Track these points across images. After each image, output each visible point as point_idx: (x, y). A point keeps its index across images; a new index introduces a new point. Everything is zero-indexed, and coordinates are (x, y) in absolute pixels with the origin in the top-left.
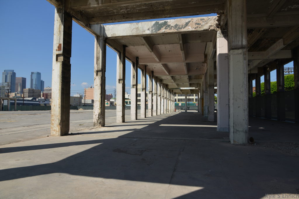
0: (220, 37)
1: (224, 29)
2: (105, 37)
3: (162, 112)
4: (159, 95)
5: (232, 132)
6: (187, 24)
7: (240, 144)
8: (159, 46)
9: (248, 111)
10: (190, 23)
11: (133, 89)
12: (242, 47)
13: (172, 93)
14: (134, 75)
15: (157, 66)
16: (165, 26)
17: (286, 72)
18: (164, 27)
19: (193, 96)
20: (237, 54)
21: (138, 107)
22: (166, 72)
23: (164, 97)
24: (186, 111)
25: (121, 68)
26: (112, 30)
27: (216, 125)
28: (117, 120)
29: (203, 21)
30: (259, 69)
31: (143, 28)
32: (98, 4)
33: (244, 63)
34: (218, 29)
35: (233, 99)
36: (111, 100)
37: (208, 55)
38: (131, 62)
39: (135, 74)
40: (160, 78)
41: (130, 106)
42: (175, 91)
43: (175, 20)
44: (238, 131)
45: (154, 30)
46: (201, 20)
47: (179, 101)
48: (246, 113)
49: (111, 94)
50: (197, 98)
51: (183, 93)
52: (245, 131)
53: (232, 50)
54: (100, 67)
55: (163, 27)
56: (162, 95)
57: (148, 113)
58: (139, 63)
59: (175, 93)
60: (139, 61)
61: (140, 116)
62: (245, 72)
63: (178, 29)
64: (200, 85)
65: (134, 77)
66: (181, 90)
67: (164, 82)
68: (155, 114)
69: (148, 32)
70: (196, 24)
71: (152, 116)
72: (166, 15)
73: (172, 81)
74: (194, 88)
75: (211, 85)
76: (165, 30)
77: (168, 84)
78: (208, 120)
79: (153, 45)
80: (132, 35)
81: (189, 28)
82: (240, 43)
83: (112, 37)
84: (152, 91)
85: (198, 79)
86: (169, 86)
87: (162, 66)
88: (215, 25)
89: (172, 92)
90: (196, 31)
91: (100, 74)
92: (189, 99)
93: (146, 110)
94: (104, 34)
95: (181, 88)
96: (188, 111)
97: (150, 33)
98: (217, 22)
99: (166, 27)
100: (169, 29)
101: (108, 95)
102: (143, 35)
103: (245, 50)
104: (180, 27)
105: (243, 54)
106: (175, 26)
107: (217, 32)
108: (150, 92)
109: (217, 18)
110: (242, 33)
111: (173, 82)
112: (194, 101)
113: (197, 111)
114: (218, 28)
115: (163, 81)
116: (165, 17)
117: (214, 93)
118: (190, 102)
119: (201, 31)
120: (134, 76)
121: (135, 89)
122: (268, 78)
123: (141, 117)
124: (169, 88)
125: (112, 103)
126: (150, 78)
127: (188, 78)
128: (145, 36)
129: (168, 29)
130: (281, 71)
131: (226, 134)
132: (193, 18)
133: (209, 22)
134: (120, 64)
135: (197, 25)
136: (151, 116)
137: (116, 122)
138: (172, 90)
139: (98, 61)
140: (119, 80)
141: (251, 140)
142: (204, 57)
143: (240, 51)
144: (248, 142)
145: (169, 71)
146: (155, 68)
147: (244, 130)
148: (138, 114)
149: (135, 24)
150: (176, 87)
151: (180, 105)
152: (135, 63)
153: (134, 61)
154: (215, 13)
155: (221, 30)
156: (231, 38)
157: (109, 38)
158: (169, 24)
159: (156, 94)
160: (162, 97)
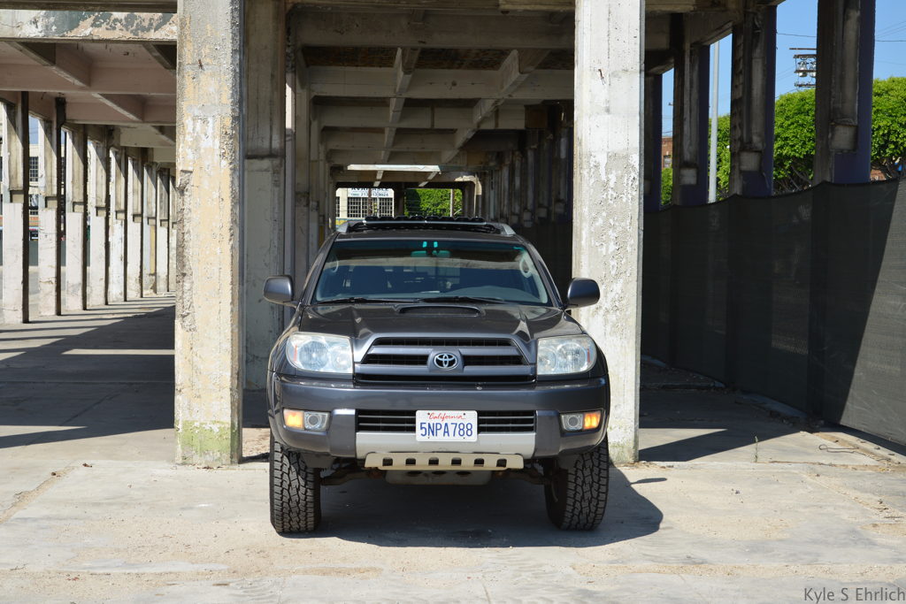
3: (116, 290)
4: (98, 208)
6: (164, 22)
12: (271, 155)
16: (93, 17)
20: (257, 171)
22: (126, 113)
23: (125, 211)
44: (257, 357)
45: (54, 28)
53: (248, 161)
55: (84, 19)
56: (117, 203)
62: (276, 216)
63: (137, 29)
67: (127, 140)
68: (72, 303)
69: (32, 32)
71: (59, 313)
76: (91, 29)
82: (266, 144)
97: (41, 35)
99: (95, 20)
100: (107, 29)
102: (14, 38)
103: (275, 162)
104: (144, 24)
105: (271, 172)
106: (126, 19)
108: (47, 198)
110: (271, 120)
124: (157, 164)
129: (104, 26)
136: (53, 312)
143: (266, 163)
159: (82, 207)
160: (117, 212)
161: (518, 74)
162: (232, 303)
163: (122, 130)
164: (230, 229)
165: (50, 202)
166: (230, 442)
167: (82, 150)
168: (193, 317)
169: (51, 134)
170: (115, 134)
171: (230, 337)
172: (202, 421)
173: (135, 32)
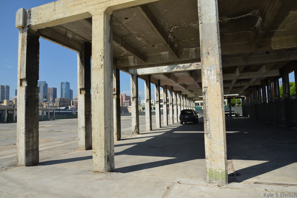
2: (137, 75)
6: (190, 65)
10: (192, 65)
11: (157, 104)
22: (183, 88)
26: (141, 70)
28: (146, 129)
32: (135, 64)
38: (154, 84)
40: (179, 91)
41: (155, 112)
42: (194, 99)
45: (169, 70)
54: (135, 95)
55: (175, 67)
60: (161, 82)
65: (157, 95)
66: (200, 98)
69: (166, 71)
73: (190, 92)
76: (176, 69)
80: (155, 73)
81: (192, 68)
83: (142, 75)
84: (172, 103)
87: (178, 85)
90: (197, 69)
91: (135, 99)
94: (136, 73)
95: (199, 97)
100: (179, 69)
102: (162, 73)
108: (170, 104)
111: (191, 93)
120: (157, 94)
123: (164, 125)
124: (188, 97)
126: (170, 92)
135: (197, 66)
137: (146, 130)
138: (192, 99)
139: (134, 91)
140: (147, 100)
145: (185, 86)
148: (161, 123)
150: (195, 96)
152: (158, 84)
157: (140, 75)
159: (176, 105)
162: (223, 129)
164: (222, 105)
166: (225, 176)
168: (211, 134)
170: (181, 92)
171: (223, 141)
172: (215, 168)
173: (185, 69)
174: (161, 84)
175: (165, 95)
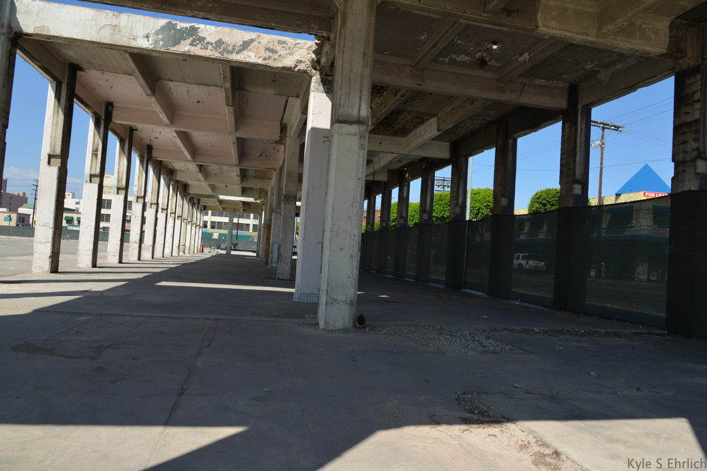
0: (318, 90)
1: (326, 75)
2: (16, 29)
3: (167, 251)
4: (162, 209)
5: (324, 304)
6: (246, 45)
7: (338, 331)
8: (172, 84)
9: (359, 258)
10: (252, 45)
11: (92, 185)
12: (359, 122)
13: (198, 207)
14: (95, 148)
15: (163, 135)
16: (191, 39)
17: (439, 186)
18: (189, 41)
19: (248, 217)
20: (346, 134)
21: (100, 235)
22: (186, 153)
23: (175, 213)
24: (228, 253)
25: (57, 125)
26: (38, 14)
27: (293, 287)
28: (34, 266)
29: (284, 47)
30: (391, 172)
31: (131, 29)
33: (359, 156)
34: (313, 71)
35: (331, 231)
36: (21, 210)
37: (288, 128)
38: (89, 112)
39: (98, 145)
40: (170, 166)
41: (78, 231)
42: (204, 201)
43: (219, 28)
44: (336, 300)
45: (161, 43)
46: (279, 42)
47: (213, 227)
48: (356, 263)
49: (24, 194)
50: (258, 223)
51: (224, 208)
52: (351, 301)
53: (337, 124)
55: (185, 39)
56: (171, 209)
57: (128, 250)
58: (113, 120)
59: (205, 206)
60: (114, 113)
61: (105, 257)
62: (360, 175)
63: (223, 51)
64: (267, 193)
65: (95, 153)
66: (221, 202)
67: (179, 177)
68: (147, 254)
69: (144, 44)
70: (267, 49)
71: (139, 259)
72: (197, 11)
73: (200, 176)
74: (251, 200)
75: (290, 196)
76: (189, 47)
77: (189, 182)
78: (277, 276)
79: (157, 80)
80: (98, 40)
81: (250, 57)
82: (355, 112)
83: (37, 35)
84: (144, 197)
85: (264, 179)
86: (190, 188)
87: (176, 135)
88: (308, 62)
89: (199, 203)
90: (266, 66)
92: (238, 224)
93: (125, 244)
95: (221, 197)
96: (233, 253)
97: (151, 47)
98: (314, 56)
99: (193, 41)
100: (201, 49)
101: (11, 196)
102: (130, 47)
103: (363, 128)
104: (228, 48)
105: (358, 136)
106: (216, 43)
107: (311, 77)
108: (138, 198)
109: (315, 47)
110: (361, 91)
111: (203, 179)
112: (251, 230)
113: (255, 254)
114: (315, 69)
115: (177, 173)
116: (193, 16)
117: (294, 214)
118: (241, 233)
119: (277, 68)
120: (97, 150)
121: (96, 186)
122: (405, 195)
123: (109, 261)
124: (189, 194)
125: (23, 219)
126: (142, 162)
127: (239, 173)
128: (136, 51)
129: (199, 46)
130: (429, 183)
131: (312, 308)
132: (261, 35)
133: (297, 51)
134: (55, 114)
135: (268, 54)
136: (136, 258)
137: (29, 271)
138: (199, 201)
140: (50, 157)
141: (360, 321)
142: (279, 131)
143: (354, 128)
144: (355, 326)
145: (194, 151)
146: (157, 138)
147: (349, 300)
148: (99, 254)
149: (111, 14)
150: (210, 192)
151: (216, 236)
152: (103, 117)
153: (99, 112)
154: (311, 34)
155: (321, 74)
156: (338, 97)
157: (27, 35)
158: (201, 34)
159: (156, 206)
160: (171, 213)
161: (436, 131)
163: (178, 172)
165: (139, 200)
167: (158, 176)
169: (143, 163)
170: (174, 174)
173: (222, 53)
174: (113, 117)
175: (125, 161)
